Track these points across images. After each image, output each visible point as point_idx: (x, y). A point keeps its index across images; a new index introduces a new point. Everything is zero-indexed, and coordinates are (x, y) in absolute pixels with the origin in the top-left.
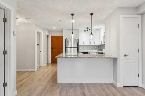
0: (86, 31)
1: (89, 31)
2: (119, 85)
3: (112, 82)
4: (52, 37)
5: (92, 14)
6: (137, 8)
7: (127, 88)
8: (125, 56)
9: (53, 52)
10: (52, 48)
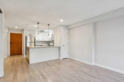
0: (41, 32)
1: (43, 32)
2: (61, 59)
3: (58, 58)
4: (11, 33)
5: (49, 25)
6: (67, 26)
7: (64, 59)
8: (63, 46)
9: (12, 46)
10: (11, 43)
